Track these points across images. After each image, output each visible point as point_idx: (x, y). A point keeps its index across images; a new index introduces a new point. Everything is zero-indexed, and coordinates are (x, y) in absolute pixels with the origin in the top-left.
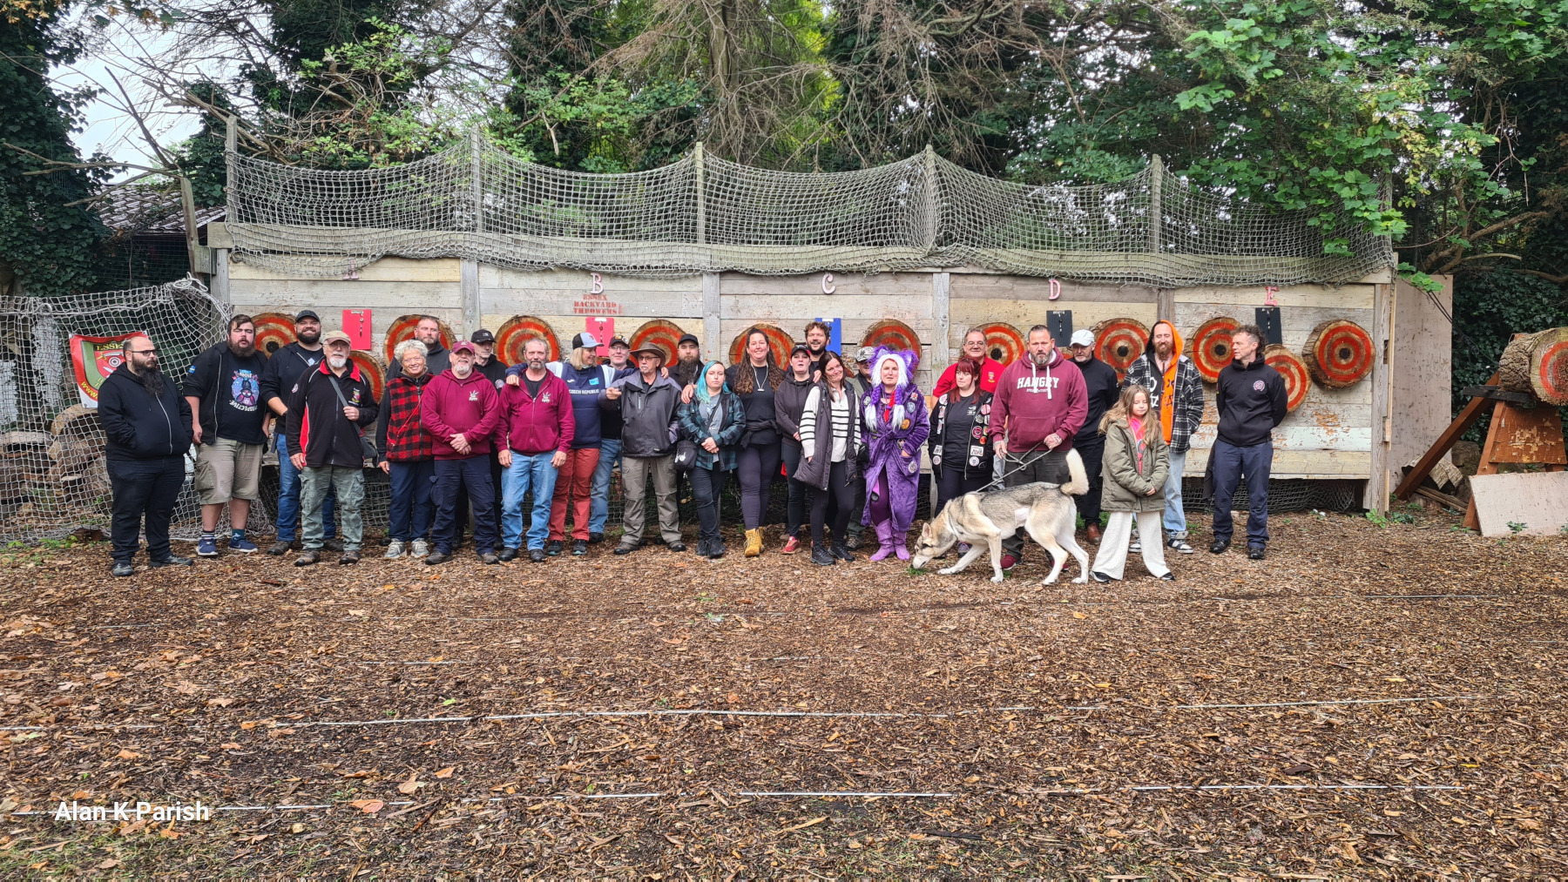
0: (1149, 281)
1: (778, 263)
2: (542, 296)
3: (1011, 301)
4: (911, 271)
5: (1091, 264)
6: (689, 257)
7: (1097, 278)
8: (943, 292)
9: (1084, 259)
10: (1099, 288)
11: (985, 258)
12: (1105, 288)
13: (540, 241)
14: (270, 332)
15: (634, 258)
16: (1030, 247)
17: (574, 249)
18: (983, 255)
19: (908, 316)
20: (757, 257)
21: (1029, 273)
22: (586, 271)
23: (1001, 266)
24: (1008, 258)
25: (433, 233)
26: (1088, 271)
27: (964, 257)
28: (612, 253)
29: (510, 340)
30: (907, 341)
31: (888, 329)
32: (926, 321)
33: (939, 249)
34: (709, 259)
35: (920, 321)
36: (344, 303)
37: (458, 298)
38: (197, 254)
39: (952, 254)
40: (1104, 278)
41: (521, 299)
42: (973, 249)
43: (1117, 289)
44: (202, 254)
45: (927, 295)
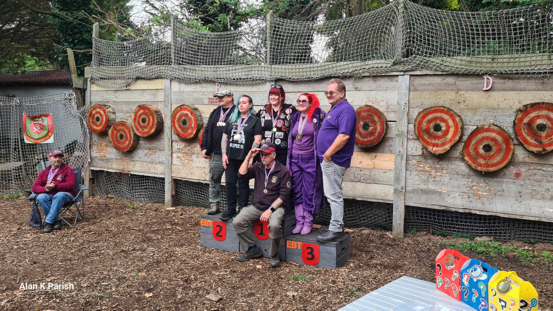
1: (305, 73)
2: (196, 95)
3: (454, 92)
4: (383, 74)
5: (518, 63)
6: (260, 72)
7: (522, 73)
8: (405, 87)
9: (512, 60)
10: (525, 81)
11: (434, 64)
12: (530, 81)
13: (194, 68)
14: (97, 113)
15: (234, 74)
16: (468, 55)
17: (208, 71)
18: (432, 62)
19: (382, 104)
20: (294, 70)
21: (466, 72)
22: (214, 82)
23: (445, 68)
24: (451, 63)
25: (154, 66)
26: (514, 69)
27: (419, 64)
28: (225, 72)
29: (178, 116)
30: (376, 119)
31: (364, 111)
32: (393, 107)
33: (402, 59)
34: (269, 73)
35: (390, 107)
36: (125, 100)
37: (164, 97)
38: (74, 80)
39: (410, 62)
40: (529, 73)
41: (187, 97)
42: (426, 58)
43: (541, 81)
44: (76, 80)
45: (394, 90)
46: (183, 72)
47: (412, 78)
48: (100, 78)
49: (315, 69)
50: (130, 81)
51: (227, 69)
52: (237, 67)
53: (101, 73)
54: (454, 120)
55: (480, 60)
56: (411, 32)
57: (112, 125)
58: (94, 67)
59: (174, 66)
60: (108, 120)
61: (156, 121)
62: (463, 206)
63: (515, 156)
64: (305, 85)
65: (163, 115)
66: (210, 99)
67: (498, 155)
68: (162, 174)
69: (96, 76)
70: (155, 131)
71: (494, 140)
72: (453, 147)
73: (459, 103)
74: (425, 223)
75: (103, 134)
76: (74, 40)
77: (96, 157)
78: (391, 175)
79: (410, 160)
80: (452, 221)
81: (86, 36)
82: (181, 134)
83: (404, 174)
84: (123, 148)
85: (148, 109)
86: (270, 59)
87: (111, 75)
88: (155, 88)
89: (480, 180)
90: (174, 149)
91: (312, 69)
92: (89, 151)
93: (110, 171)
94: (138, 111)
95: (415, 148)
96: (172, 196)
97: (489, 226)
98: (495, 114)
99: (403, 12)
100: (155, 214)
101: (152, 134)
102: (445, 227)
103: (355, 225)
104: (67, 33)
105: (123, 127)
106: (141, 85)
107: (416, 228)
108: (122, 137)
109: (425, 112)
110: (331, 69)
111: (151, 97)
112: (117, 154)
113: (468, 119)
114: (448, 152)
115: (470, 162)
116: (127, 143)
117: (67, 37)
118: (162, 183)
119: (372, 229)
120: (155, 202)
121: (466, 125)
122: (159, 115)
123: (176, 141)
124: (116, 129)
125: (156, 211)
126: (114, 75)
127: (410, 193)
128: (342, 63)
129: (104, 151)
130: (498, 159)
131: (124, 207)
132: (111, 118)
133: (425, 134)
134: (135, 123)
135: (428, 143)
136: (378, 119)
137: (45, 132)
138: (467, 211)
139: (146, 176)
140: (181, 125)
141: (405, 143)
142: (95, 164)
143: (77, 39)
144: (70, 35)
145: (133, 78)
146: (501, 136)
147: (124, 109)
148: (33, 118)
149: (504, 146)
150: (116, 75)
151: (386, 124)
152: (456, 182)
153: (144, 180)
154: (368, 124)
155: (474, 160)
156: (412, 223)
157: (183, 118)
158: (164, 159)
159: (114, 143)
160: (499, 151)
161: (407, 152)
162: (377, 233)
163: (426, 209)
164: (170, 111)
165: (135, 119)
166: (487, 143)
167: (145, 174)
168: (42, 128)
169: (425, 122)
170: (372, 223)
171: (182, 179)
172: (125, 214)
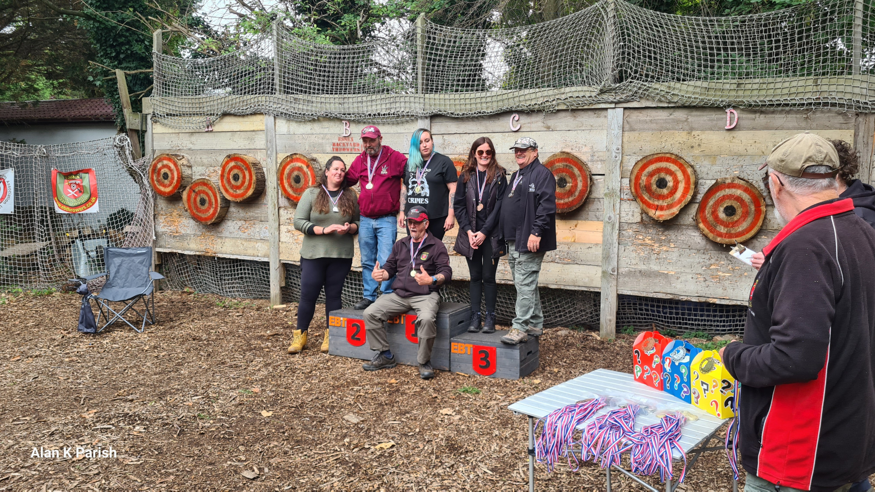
0: (842, 105)
1: (473, 106)
2: (313, 139)
3: (685, 132)
4: (586, 107)
5: (772, 91)
6: (407, 105)
7: (779, 105)
8: (616, 126)
9: (764, 86)
10: (783, 116)
11: (657, 91)
12: (790, 115)
13: (309, 98)
14: (164, 166)
15: (369, 108)
16: (706, 78)
17: (331, 103)
18: (655, 89)
19: (584, 149)
20: (457, 102)
21: (702, 104)
22: (339, 120)
23: (672, 99)
24: (680, 90)
25: (249, 97)
26: (768, 99)
27: (636, 92)
28: (355, 105)
29: (287, 171)
30: (576, 171)
31: (559, 161)
32: (601, 154)
33: (613, 85)
34: (422, 106)
35: (596, 154)
36: (206, 147)
37: (265, 142)
38: (128, 117)
39: (624, 89)
40: (787, 105)
41: (300, 142)
42: (646, 83)
43: (805, 116)
44: (131, 117)
45: (602, 129)
46: (293, 105)
47: (627, 112)
48: (167, 115)
49: (489, 99)
50: (213, 118)
51: (360, 99)
52: (374, 97)
53: (168, 106)
54: (684, 172)
55: (719, 86)
56: (625, 45)
57: (188, 185)
58: (157, 98)
59: (280, 96)
60: (181, 178)
61: (254, 178)
62: (697, 293)
63: (768, 221)
64: (474, 123)
65: (265, 170)
66: (334, 144)
67: (744, 220)
68: (264, 256)
69: (160, 111)
70: (254, 193)
71: (739, 199)
72: (684, 210)
73: (692, 147)
74: (645, 319)
75: (174, 198)
76: (118, 54)
77: (164, 233)
78: (598, 252)
79: (624, 230)
80: (683, 314)
81: (138, 48)
82: (293, 196)
83: (616, 250)
84: (206, 219)
85: (242, 160)
86: (423, 85)
87: (184, 110)
88: (252, 129)
89: (720, 256)
90: (281, 219)
91: (484, 100)
92: (153, 224)
93: (186, 253)
94: (227, 163)
95: (631, 212)
96: (281, 288)
97: (734, 321)
98: (742, 163)
99: (614, 16)
100: (258, 314)
101: (249, 198)
102: (674, 323)
103: (548, 324)
104: (108, 43)
105: (204, 188)
106: (229, 124)
107: (634, 325)
108: (203, 202)
109: (645, 161)
110: (511, 100)
111: (246, 142)
112: (196, 227)
113: (705, 170)
114: (677, 217)
115: (706, 231)
116: (211, 211)
117: (108, 49)
118: (265, 269)
119: (573, 329)
120: (255, 298)
121: (702, 178)
122: (259, 169)
123: (285, 208)
124: (194, 191)
125: (258, 310)
126: (187, 110)
127: (625, 276)
128: (527, 91)
129: (176, 224)
130: (744, 225)
131: (210, 305)
132: (186, 174)
133: (644, 192)
134: (222, 181)
135: (649, 206)
136: (579, 172)
137: (85, 197)
138: (703, 300)
139: (240, 260)
140: (293, 183)
141: (618, 205)
142: (162, 243)
143: (123, 53)
144: (112, 46)
145: (217, 114)
146: (749, 194)
147: (205, 161)
148: (67, 176)
149: (753, 208)
150: (191, 110)
151: (591, 179)
152: (688, 260)
153: (237, 266)
154: (565, 180)
155: (712, 229)
156: (628, 318)
157: (296, 173)
158: (267, 234)
159: (192, 211)
160: (746, 214)
161: (620, 219)
162: (579, 334)
163: (646, 299)
164: (274, 162)
165: (222, 176)
166: (729, 204)
167: (239, 258)
168: (81, 190)
169: (645, 176)
170: (571, 321)
171: (295, 263)
172: (213, 315)
